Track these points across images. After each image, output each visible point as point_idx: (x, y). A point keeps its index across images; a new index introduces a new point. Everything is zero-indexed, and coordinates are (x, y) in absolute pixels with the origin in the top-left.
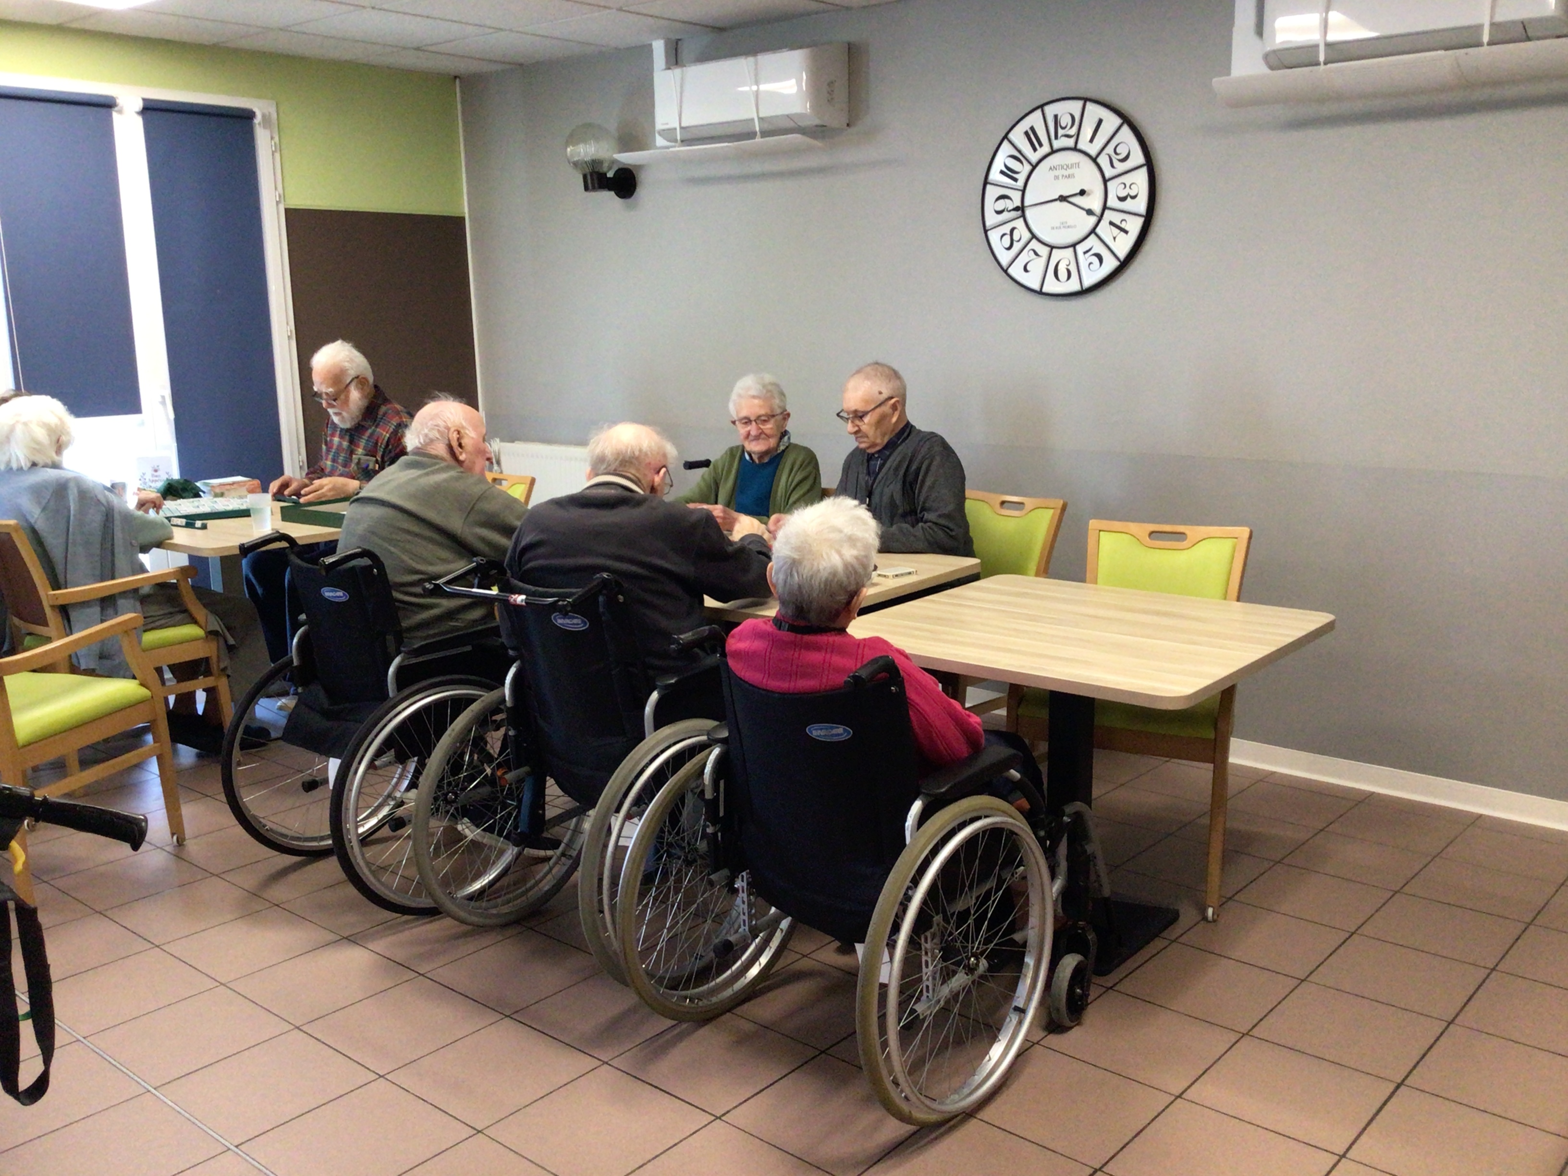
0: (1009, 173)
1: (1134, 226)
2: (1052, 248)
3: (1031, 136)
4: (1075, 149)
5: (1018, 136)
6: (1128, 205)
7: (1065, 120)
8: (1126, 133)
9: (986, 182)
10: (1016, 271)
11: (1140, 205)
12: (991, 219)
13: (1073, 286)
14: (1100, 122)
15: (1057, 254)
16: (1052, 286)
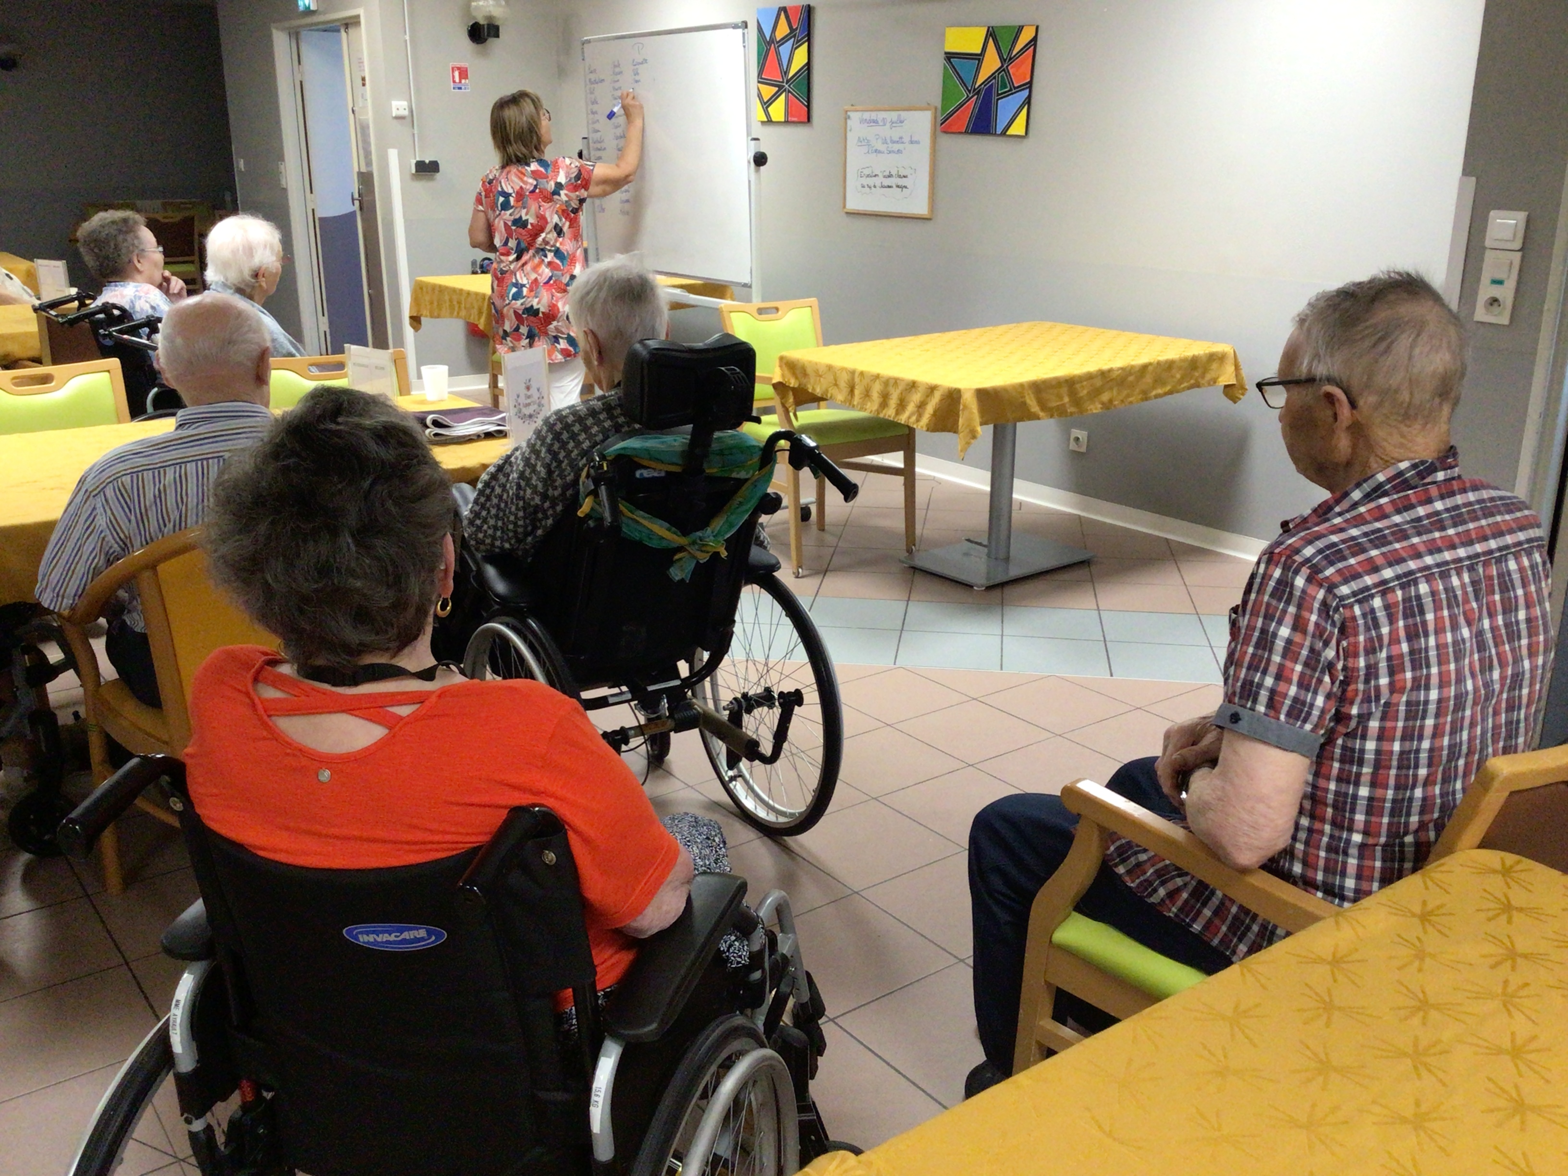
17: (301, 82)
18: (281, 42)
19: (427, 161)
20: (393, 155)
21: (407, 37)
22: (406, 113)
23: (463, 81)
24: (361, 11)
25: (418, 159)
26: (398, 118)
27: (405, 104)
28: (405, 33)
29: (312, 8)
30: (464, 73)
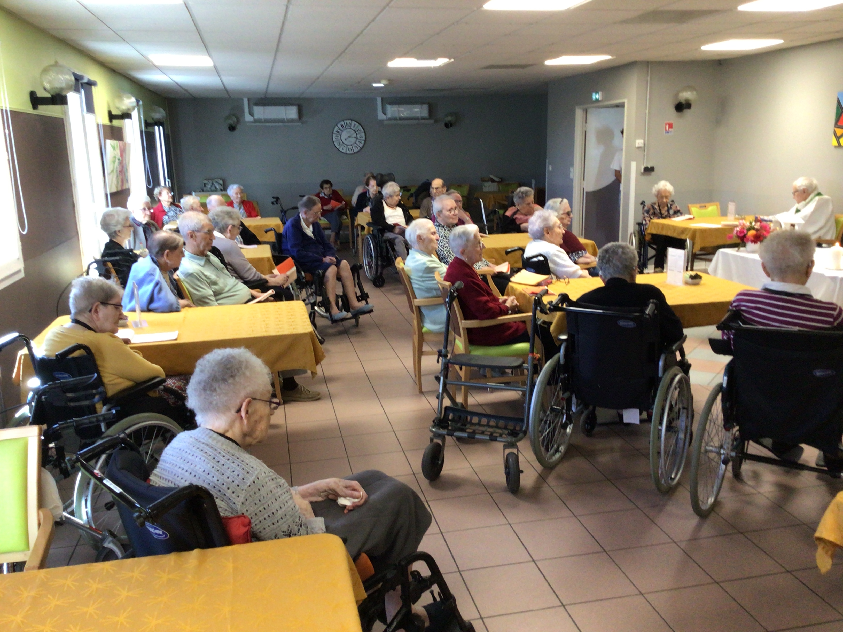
0: (338, 132)
1: (363, 142)
2: (347, 145)
3: (342, 126)
4: (351, 128)
5: (339, 125)
6: (361, 139)
7: (348, 123)
8: (360, 127)
9: (333, 133)
10: (341, 149)
11: (364, 138)
12: (334, 139)
13: (353, 152)
14: (355, 125)
15: (348, 147)
16: (348, 152)
17: (586, 132)
18: (579, 113)
19: (649, 167)
20: (634, 165)
21: (647, 112)
22: (642, 145)
23: (670, 129)
24: (626, 101)
25: (645, 166)
26: (639, 148)
27: (642, 141)
28: (646, 109)
29: (600, 99)
30: (671, 126)
